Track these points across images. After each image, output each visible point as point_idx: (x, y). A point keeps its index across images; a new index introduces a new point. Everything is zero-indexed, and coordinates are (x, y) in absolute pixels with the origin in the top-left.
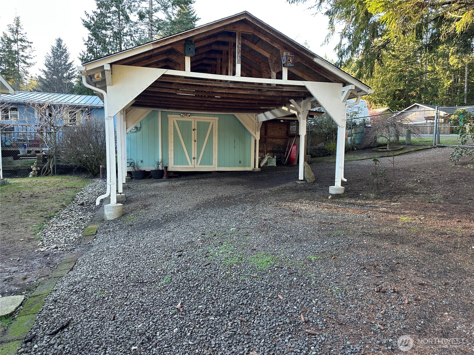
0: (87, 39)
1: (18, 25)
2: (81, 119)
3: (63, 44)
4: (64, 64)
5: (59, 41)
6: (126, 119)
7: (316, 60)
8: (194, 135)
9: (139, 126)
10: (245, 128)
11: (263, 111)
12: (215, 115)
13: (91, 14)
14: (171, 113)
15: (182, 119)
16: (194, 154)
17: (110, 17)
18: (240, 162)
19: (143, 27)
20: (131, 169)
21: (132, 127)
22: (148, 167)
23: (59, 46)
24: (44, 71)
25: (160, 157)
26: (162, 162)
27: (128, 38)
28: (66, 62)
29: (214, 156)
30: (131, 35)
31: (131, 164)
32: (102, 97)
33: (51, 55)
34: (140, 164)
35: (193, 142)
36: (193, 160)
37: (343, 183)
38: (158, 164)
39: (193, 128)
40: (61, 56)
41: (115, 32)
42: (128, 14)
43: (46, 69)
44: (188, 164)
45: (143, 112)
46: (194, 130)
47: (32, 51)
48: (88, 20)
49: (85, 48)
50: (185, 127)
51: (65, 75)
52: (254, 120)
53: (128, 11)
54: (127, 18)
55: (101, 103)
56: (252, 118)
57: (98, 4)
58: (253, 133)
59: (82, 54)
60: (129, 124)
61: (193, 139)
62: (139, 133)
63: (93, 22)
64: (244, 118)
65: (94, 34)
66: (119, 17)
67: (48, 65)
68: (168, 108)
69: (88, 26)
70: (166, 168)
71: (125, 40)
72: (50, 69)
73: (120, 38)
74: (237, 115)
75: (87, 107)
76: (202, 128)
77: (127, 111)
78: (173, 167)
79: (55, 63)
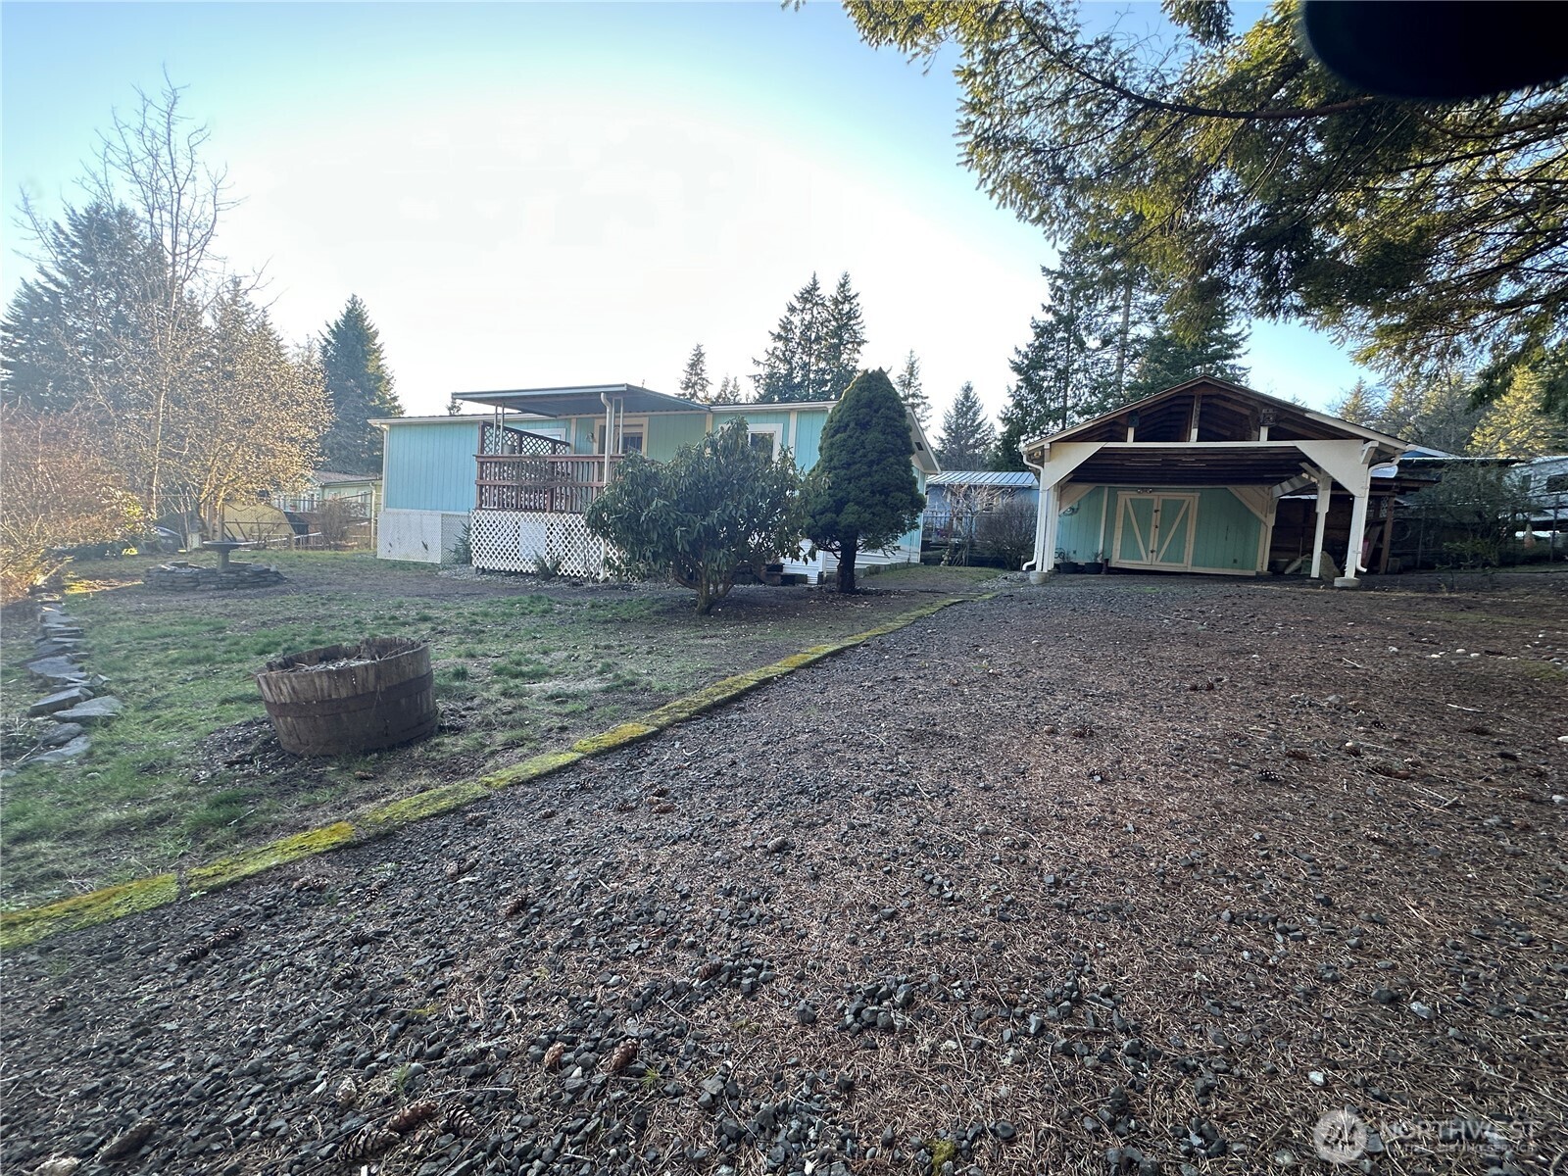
0: (1014, 389)
1: (911, 374)
2: (999, 503)
3: (972, 395)
4: (971, 426)
5: (968, 389)
6: (1060, 498)
7: (1307, 415)
8: (1156, 518)
9: (1076, 507)
10: (1249, 511)
11: (1280, 481)
12: (1194, 490)
13: (1024, 349)
14: (1124, 489)
15: (1139, 497)
16: (1153, 544)
17: (1053, 349)
18: (1235, 561)
19: (1110, 354)
20: (1059, 561)
21: (1066, 508)
22: (1082, 559)
23: (967, 397)
24: (942, 439)
25: (1101, 548)
26: (1103, 553)
27: (1080, 375)
28: (974, 421)
29: (1186, 550)
30: (1086, 371)
31: (1060, 554)
32: (1038, 474)
33: (953, 413)
34: (1071, 554)
35: (1153, 528)
36: (1150, 554)
37: (1358, 573)
38: (1097, 555)
39: (1155, 508)
40: (966, 413)
41: (1059, 370)
42: (1085, 339)
43: (944, 436)
44: (1142, 559)
45: (1083, 489)
46: (1156, 511)
47: (927, 409)
48: (1018, 359)
49: (1010, 402)
50: (1143, 511)
51: (971, 441)
52: (1265, 495)
53: (1084, 333)
54: (1081, 345)
55: (1036, 482)
56: (1262, 493)
57: (1036, 333)
58: (1262, 517)
59: (1005, 411)
60: (1064, 504)
61: (1153, 523)
62: (1075, 516)
63: (1026, 362)
64: (1247, 493)
65: (1028, 380)
66: (1068, 346)
67: (948, 429)
68: (1116, 482)
69: (1017, 368)
70: (1107, 560)
71: (1074, 381)
72: (950, 434)
73: (1067, 378)
74: (1231, 488)
75: (1010, 487)
76: (1170, 511)
77: (1063, 487)
78: (1116, 561)
79: (958, 425)
